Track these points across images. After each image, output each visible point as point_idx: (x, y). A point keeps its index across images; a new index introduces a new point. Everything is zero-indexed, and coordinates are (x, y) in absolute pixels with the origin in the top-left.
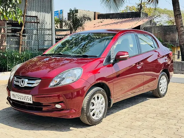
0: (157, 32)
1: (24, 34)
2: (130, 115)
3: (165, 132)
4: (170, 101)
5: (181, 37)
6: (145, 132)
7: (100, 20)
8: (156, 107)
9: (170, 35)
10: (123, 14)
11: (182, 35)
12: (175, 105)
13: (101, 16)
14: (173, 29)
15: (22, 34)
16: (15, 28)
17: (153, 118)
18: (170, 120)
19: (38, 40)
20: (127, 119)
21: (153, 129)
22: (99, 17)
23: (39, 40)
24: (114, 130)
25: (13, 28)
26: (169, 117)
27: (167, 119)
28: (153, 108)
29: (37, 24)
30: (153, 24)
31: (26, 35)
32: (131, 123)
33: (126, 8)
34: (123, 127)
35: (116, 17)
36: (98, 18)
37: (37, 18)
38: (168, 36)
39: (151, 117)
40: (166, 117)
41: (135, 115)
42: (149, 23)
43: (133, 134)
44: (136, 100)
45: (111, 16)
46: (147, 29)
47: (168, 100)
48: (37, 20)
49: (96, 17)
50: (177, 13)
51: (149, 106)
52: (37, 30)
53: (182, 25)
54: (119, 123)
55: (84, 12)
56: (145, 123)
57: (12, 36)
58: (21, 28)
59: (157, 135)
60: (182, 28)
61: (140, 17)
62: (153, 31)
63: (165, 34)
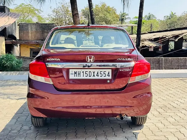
0: (34, 30)
14: (50, 27)
38: (46, 34)
46: (22, 25)
50: (76, 12)
62: (30, 28)
63: (43, 32)
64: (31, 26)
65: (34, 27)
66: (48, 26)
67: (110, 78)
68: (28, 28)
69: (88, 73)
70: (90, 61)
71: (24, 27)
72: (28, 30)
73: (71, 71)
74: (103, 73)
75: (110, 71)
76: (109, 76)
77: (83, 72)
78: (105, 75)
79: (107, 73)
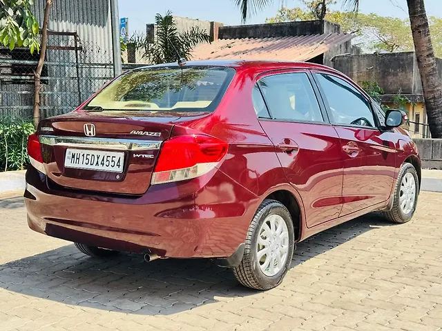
0: (365, 70)
1: (44, 78)
2: (333, 274)
3: (430, 316)
4: (421, 236)
5: (428, 81)
6: (379, 316)
7: (224, 42)
8: (390, 253)
9: (397, 75)
10: (280, 26)
11: (432, 75)
12: (436, 245)
13: (228, 33)
14: (402, 60)
15: (39, 77)
16: (22, 62)
17: (391, 280)
18: (433, 284)
19: (80, 93)
20: (328, 285)
21: (398, 309)
22: (222, 35)
23: (81, 90)
24: (301, 313)
25: (16, 61)
26: (430, 278)
27: (424, 283)
28: (384, 255)
29: (76, 52)
30: (352, 50)
31: (47, 80)
32: (340, 295)
33: (280, 14)
34: (323, 306)
35: (264, 34)
36: (220, 37)
37: (75, 37)
38: (390, 79)
39: (385, 278)
40: (420, 277)
41: (345, 275)
42: (343, 47)
43: (353, 323)
44: (337, 237)
45: (251, 32)
46: (340, 61)
47: (415, 235)
48: (76, 42)
49: (216, 33)
50: (419, 23)
51: (373, 249)
52: (77, 68)
53: (430, 52)
54: (312, 296)
55: (187, 21)
56: (375, 295)
57: (14, 83)
58: (36, 62)
59: (412, 324)
60: (431, 58)
61: (321, 33)
62: (355, 67)
63: (384, 73)
64: (359, 62)
65: (364, 62)
66: (397, 59)
67: (120, 170)
68: (352, 67)
69: (89, 157)
70: (90, 134)
71: (343, 65)
72: (352, 71)
73: (69, 153)
74: (110, 159)
75: (122, 155)
76: (119, 166)
77: (83, 155)
78: (113, 164)
79: (116, 160)
